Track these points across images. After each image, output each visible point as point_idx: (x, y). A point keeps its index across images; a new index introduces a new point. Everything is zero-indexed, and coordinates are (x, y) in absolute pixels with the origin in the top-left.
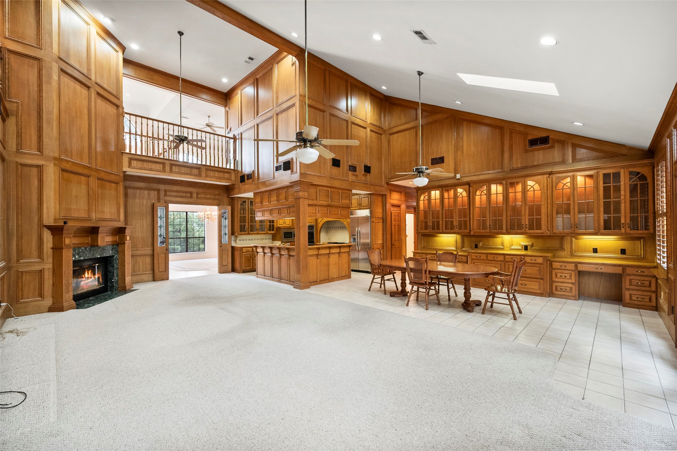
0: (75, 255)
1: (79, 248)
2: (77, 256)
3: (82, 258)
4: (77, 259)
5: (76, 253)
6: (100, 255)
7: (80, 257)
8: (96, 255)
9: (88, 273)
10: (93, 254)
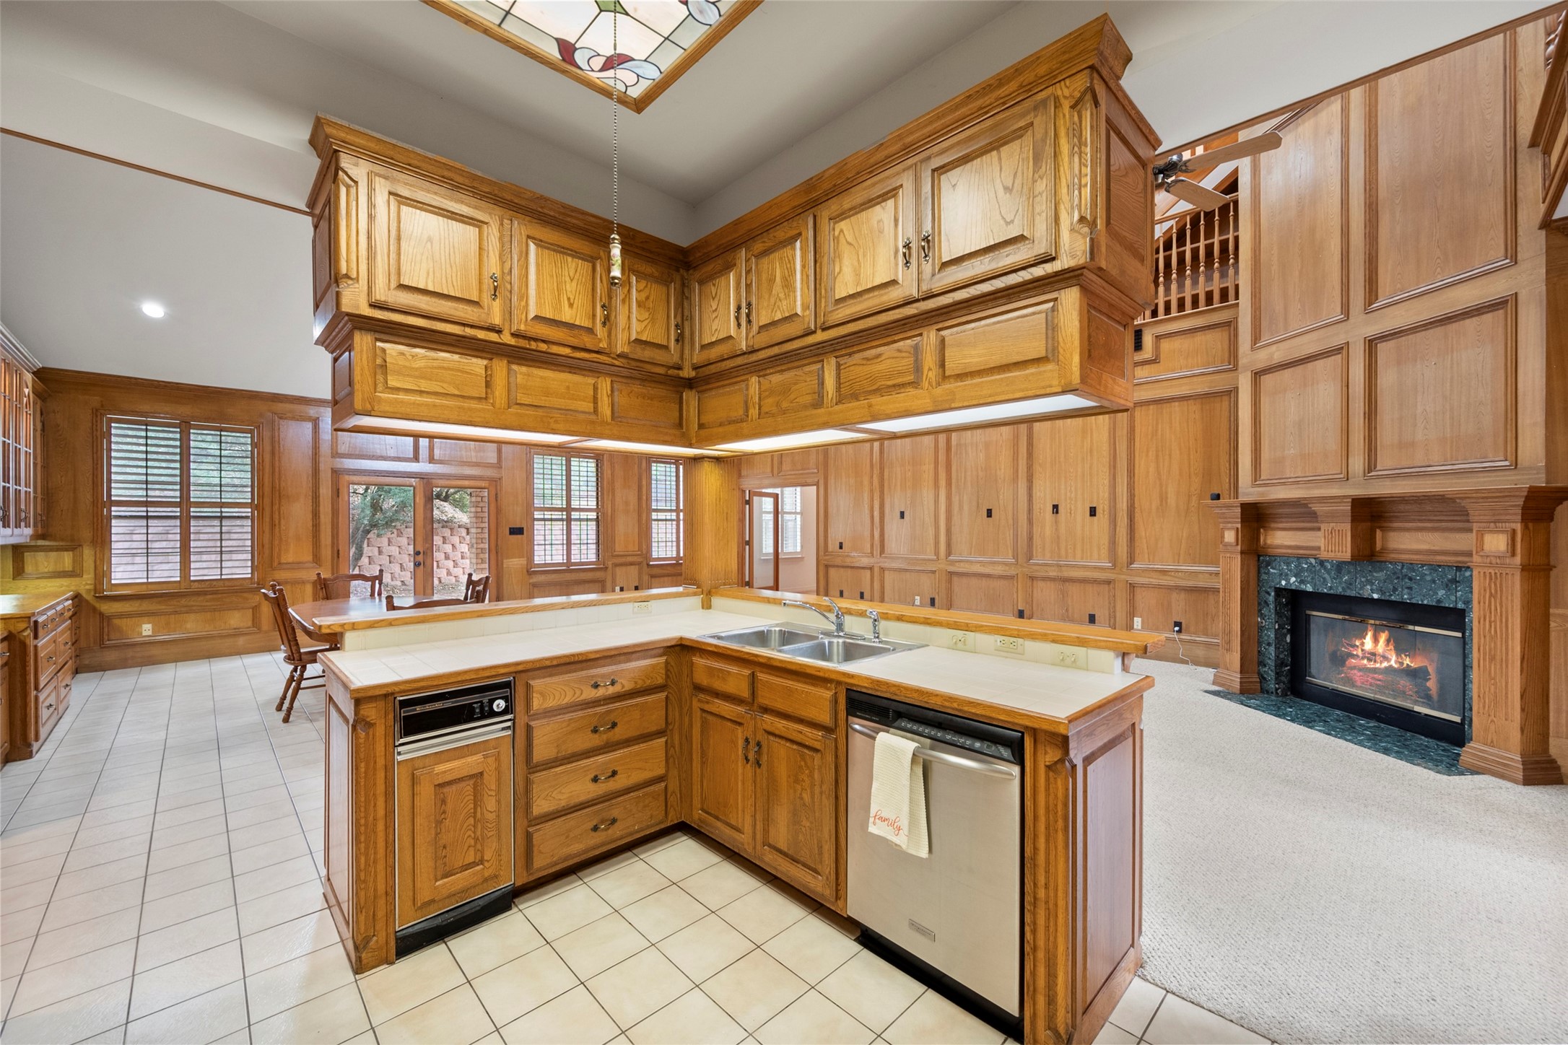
0: (1287, 575)
1: (1298, 558)
2: (1293, 579)
3: (1309, 588)
4: (1294, 588)
5: (1290, 570)
6: (1380, 591)
7: (1302, 582)
8: (1361, 588)
9: (1376, 640)
10: (1349, 584)
